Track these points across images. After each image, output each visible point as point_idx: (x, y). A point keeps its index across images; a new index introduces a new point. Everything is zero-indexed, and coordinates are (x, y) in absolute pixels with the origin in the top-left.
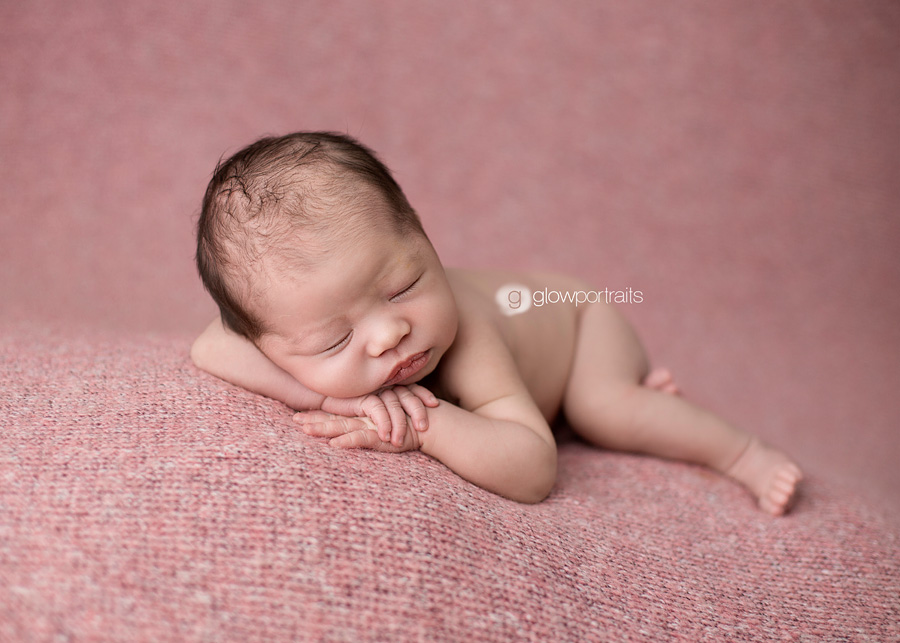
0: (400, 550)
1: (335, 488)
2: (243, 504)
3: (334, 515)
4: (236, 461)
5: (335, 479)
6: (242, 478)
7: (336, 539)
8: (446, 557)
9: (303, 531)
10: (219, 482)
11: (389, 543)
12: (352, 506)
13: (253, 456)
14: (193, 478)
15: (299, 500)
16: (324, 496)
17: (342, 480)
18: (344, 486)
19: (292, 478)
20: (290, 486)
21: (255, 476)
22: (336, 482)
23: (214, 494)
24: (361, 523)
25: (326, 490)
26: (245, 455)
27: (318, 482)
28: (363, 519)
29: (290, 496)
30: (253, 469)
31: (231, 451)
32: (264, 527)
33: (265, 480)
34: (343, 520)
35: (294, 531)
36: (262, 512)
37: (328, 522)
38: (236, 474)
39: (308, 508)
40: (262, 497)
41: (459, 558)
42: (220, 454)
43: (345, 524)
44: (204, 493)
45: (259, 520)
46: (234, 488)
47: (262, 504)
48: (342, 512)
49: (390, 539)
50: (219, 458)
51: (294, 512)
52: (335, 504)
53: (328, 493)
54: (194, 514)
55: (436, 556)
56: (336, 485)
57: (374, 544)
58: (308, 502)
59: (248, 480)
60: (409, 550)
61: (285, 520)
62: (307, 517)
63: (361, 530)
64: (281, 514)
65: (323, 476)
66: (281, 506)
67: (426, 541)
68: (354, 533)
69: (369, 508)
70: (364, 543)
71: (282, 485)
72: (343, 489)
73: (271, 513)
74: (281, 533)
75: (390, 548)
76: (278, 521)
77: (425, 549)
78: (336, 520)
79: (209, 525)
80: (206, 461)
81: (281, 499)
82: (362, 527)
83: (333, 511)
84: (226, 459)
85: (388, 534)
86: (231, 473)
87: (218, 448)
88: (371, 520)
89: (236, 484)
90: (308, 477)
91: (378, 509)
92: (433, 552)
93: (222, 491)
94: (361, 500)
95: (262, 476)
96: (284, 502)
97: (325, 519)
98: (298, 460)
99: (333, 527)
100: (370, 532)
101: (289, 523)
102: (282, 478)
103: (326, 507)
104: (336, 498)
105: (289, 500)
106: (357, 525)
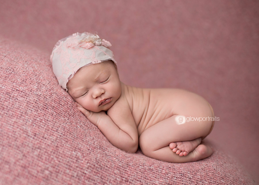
0: (54, 130)
1: (43, 109)
2: (17, 105)
3: (40, 116)
4: (21, 92)
5: (45, 106)
6: (19, 98)
7: (37, 122)
8: (66, 136)
9: (29, 117)
10: (13, 97)
11: (51, 128)
12: (46, 116)
13: (26, 92)
14: (8, 93)
15: (32, 109)
16: (39, 110)
17: (47, 107)
18: (46, 109)
19: (33, 102)
20: (31, 104)
21: (23, 98)
22: (44, 108)
23: (10, 100)
24: (46, 121)
25: (41, 109)
26: (24, 91)
27: (39, 106)
28: (47, 120)
29: (30, 107)
30: (24, 96)
31: (21, 89)
32: (19, 113)
33: (25, 100)
34: (41, 118)
35: (27, 116)
36: (21, 109)
37: (37, 118)
38: (19, 96)
39: (33, 112)
40: (23, 105)
41: (70, 137)
42: (18, 89)
43: (42, 120)
44: (8, 99)
45: (19, 110)
46: (17, 100)
47: (21, 107)
48: (42, 116)
49: (52, 127)
50: (17, 90)
51: (29, 112)
52: (41, 114)
53: (41, 110)
54: (3, 103)
55: (64, 135)
56: (44, 109)
57: (47, 127)
58: (34, 110)
59: (21, 99)
60: (57, 131)
61: (26, 113)
62: (32, 114)
63: (45, 123)
64: (26, 111)
65: (42, 105)
66: (26, 109)
67: (62, 131)
68: (43, 123)
69: (50, 118)
70: (45, 126)
71: (29, 103)
72: (45, 110)
73: (23, 110)
74: (23, 116)
75: (51, 129)
76: (24, 113)
77: (61, 132)
78: (39, 118)
79: (5, 107)
80: (13, 89)
81: (27, 107)
82: (46, 122)
83: (40, 115)
84: (19, 91)
85: (52, 126)
86: (18, 95)
87: (18, 87)
88: (49, 121)
89: (17, 99)
90: (37, 103)
91: (52, 119)
92: (63, 134)
93: (13, 100)
94: (49, 115)
95: (25, 99)
96: (27, 108)
97: (37, 116)
98: (37, 98)
99: (38, 119)
100: (47, 124)
101: (26, 114)
102: (30, 101)
103: (38, 113)
104: (42, 112)
105: (30, 108)
106: (45, 121)
